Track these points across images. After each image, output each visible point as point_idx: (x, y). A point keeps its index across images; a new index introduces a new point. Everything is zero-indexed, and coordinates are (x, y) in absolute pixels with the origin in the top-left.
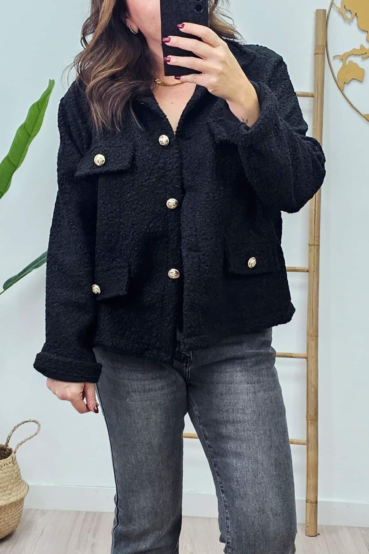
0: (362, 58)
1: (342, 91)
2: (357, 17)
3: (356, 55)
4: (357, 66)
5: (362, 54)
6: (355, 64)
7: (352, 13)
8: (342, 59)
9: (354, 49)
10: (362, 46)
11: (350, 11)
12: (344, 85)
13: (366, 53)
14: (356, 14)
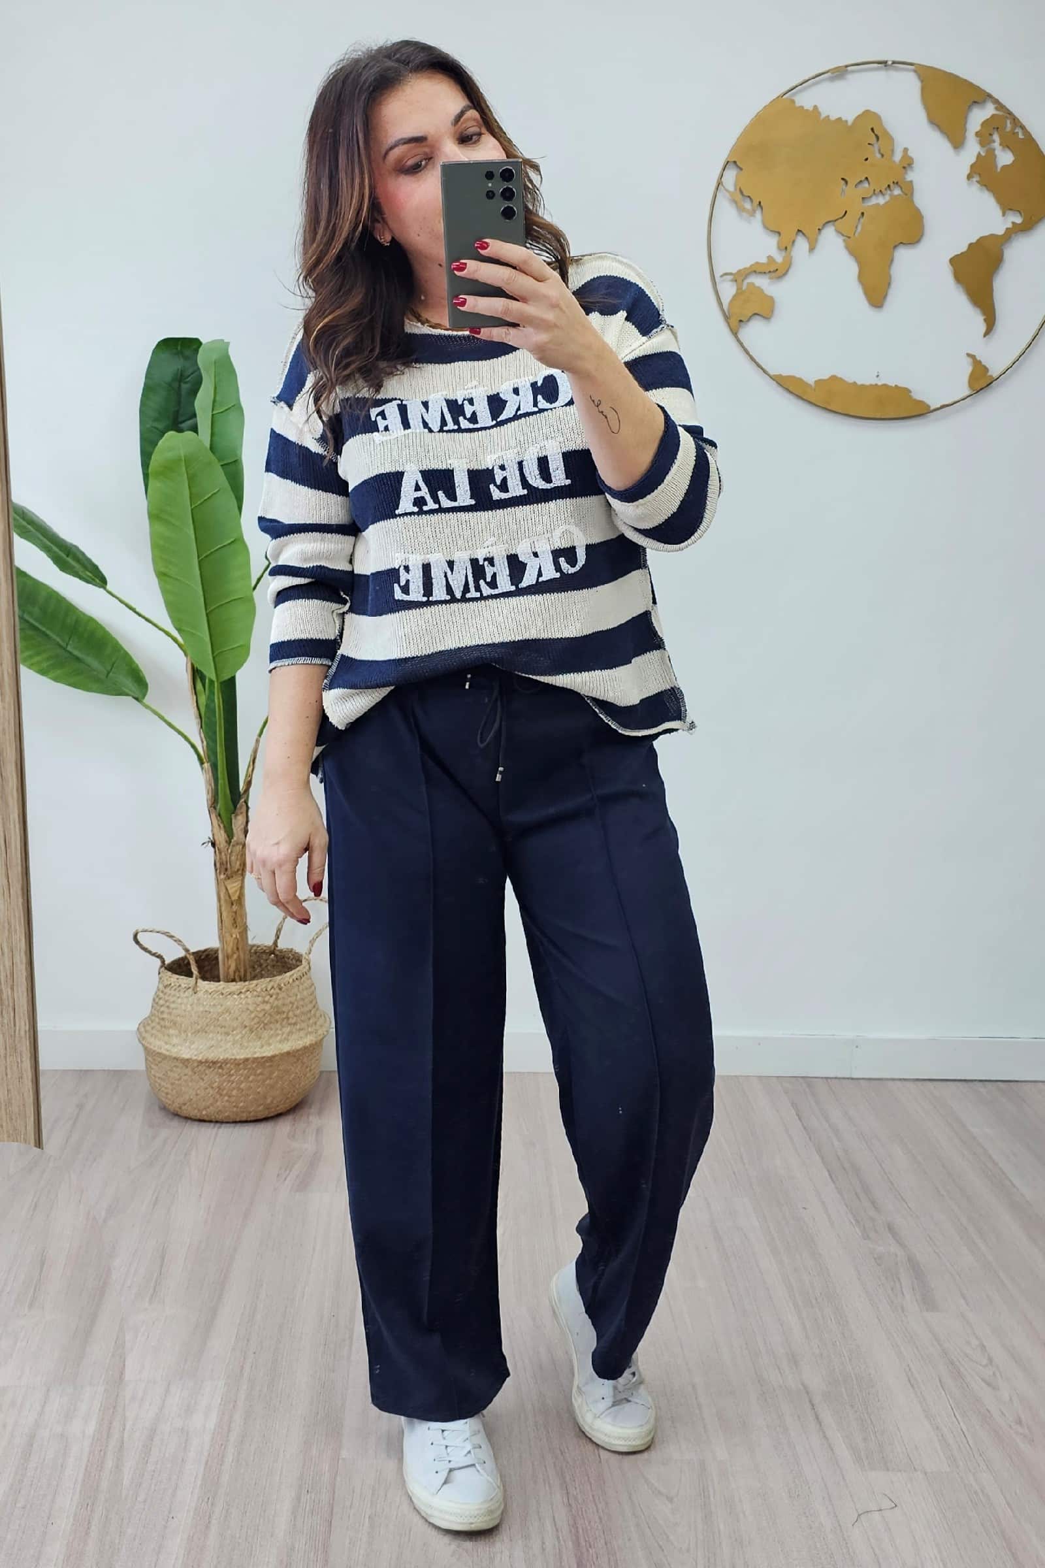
0: (770, 278)
1: (735, 334)
2: (762, 208)
3: (760, 273)
4: (762, 291)
5: (770, 272)
6: (759, 288)
7: (754, 201)
8: (736, 281)
9: (757, 263)
10: (769, 257)
11: (749, 197)
12: (740, 326)
13: (777, 270)
14: (760, 203)
